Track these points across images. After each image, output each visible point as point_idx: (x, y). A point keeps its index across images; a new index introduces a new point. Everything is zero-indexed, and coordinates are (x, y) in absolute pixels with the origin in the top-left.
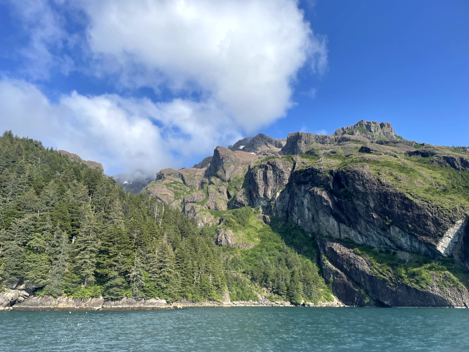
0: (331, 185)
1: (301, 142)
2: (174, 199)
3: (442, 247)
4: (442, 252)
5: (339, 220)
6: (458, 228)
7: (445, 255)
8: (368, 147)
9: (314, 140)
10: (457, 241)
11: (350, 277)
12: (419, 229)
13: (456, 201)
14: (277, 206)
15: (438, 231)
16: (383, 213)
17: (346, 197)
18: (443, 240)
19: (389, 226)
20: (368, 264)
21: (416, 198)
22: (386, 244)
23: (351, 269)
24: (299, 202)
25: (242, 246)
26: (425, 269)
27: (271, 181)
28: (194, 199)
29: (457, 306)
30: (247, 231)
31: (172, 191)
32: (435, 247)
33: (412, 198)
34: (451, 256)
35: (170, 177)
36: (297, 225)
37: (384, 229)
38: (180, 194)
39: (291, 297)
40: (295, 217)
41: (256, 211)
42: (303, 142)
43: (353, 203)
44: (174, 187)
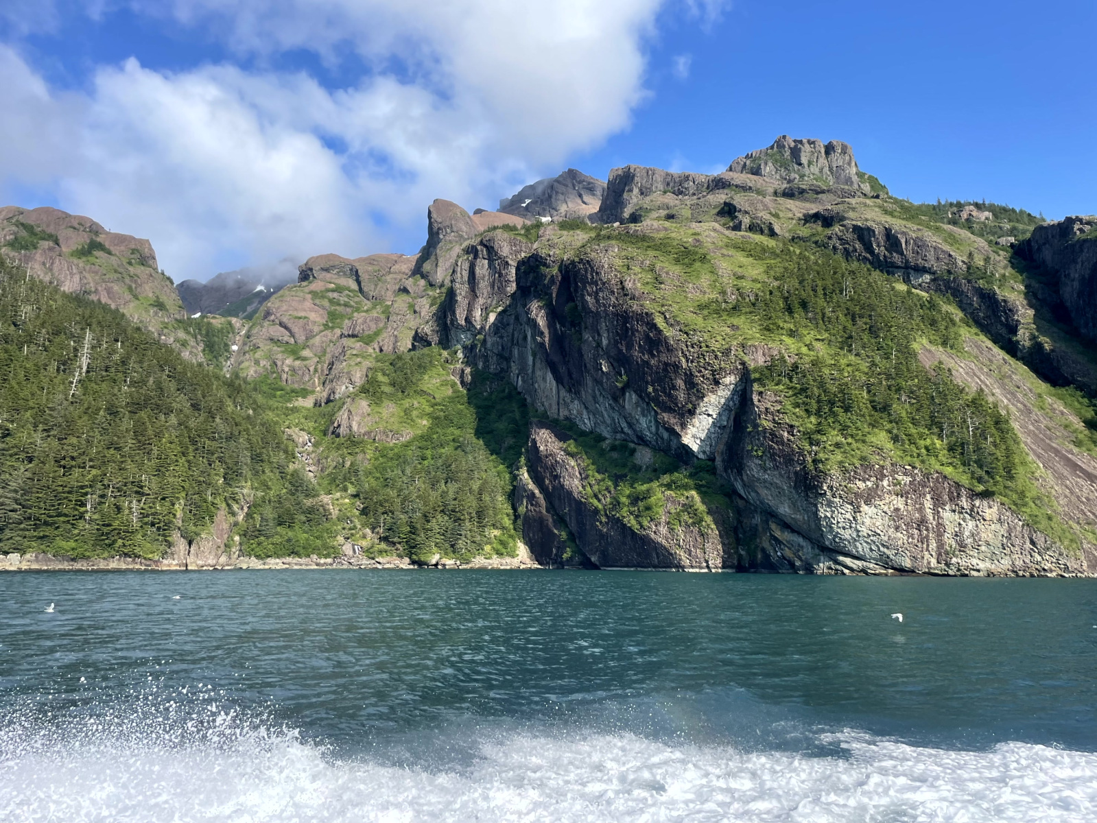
0: (554, 295)
1: (631, 190)
2: (322, 328)
3: (694, 437)
4: (695, 448)
5: (559, 379)
6: (727, 393)
7: (701, 456)
8: (734, 203)
9: (661, 186)
10: (725, 423)
11: (551, 507)
12: (663, 398)
13: (740, 333)
14: (489, 345)
15: (689, 401)
16: (621, 361)
17: (573, 324)
18: (696, 421)
19: (623, 390)
20: (580, 474)
21: (672, 325)
22: (622, 432)
23: (554, 487)
24: (521, 337)
25: (384, 437)
26: (662, 485)
27: (484, 286)
28: (354, 329)
29: (692, 567)
30: (406, 403)
31: (324, 308)
32: (679, 436)
33: (665, 325)
34: (712, 459)
35: (328, 276)
36: (516, 388)
37: (617, 396)
38: (342, 316)
39: (412, 550)
40: (515, 369)
41: (449, 358)
42: (636, 191)
43: (580, 339)
44: (331, 301)
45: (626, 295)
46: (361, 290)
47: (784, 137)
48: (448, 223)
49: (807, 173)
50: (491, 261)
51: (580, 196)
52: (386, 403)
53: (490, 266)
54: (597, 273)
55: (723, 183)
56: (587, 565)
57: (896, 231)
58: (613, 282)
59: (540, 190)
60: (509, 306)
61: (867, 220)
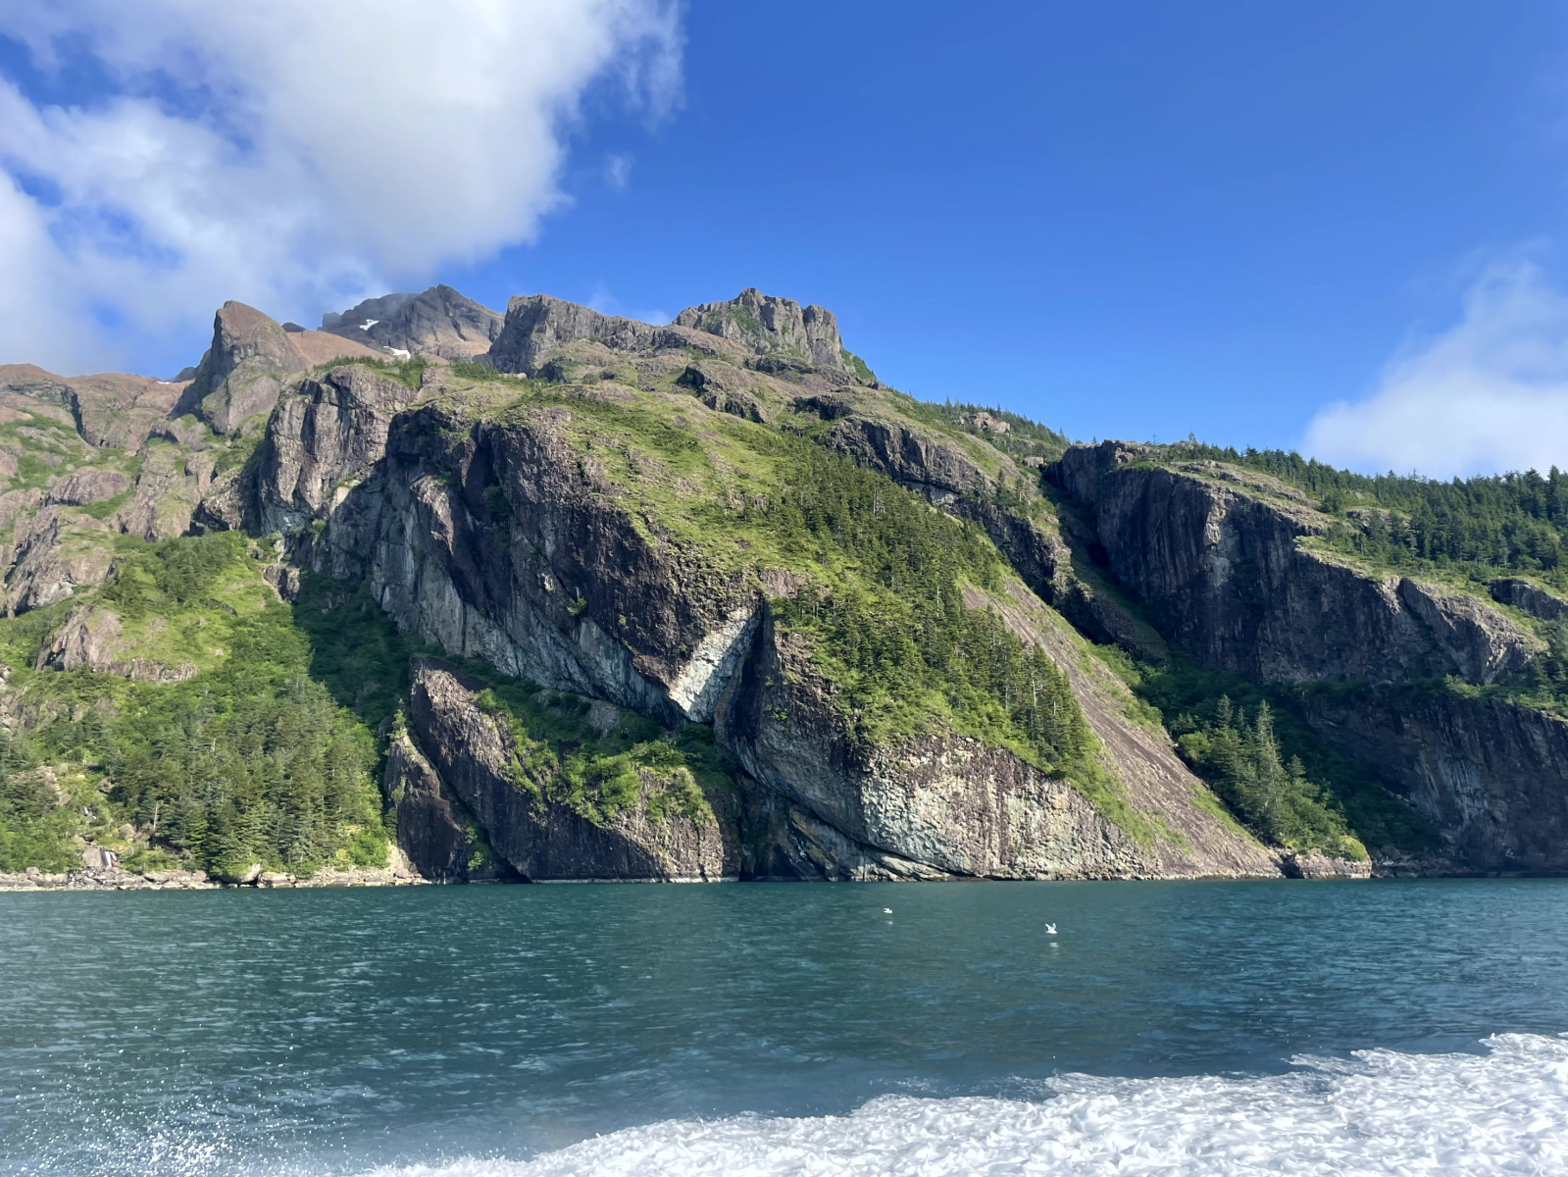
0: (464, 472)
1: (542, 331)
2: (8, 484)
3: (687, 690)
4: (686, 706)
5: (467, 597)
6: (735, 632)
7: (694, 718)
8: (702, 371)
9: (586, 331)
10: (730, 673)
11: (449, 787)
12: (642, 633)
13: (752, 551)
14: (333, 536)
15: (682, 640)
16: (574, 577)
17: (495, 517)
18: (690, 668)
19: (577, 619)
20: (503, 740)
21: (656, 533)
22: (570, 679)
23: (456, 759)
24: (394, 528)
25: (146, 673)
26: (635, 758)
27: (328, 446)
28: (73, 491)
29: (680, 875)
30: (187, 619)
31: (11, 452)
32: (664, 688)
33: (646, 531)
34: (709, 722)
35: (21, 400)
36: (379, 606)
37: (567, 628)
38: (45, 469)
39: (211, 858)
40: (379, 576)
41: (260, 551)
42: (550, 333)
43: (507, 540)
44: (26, 442)
45: (587, 484)
46: (80, 428)
47: (753, 291)
48: (248, 341)
49: (781, 343)
50: (343, 411)
51: (456, 326)
52: (150, 617)
53: (340, 417)
54: (540, 449)
55: (677, 340)
56: (510, 876)
57: (914, 436)
58: (565, 463)
59: (393, 308)
60: (371, 479)
61: (879, 417)
